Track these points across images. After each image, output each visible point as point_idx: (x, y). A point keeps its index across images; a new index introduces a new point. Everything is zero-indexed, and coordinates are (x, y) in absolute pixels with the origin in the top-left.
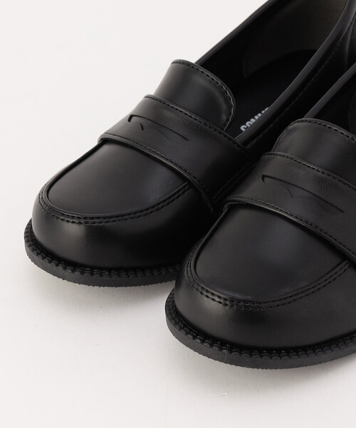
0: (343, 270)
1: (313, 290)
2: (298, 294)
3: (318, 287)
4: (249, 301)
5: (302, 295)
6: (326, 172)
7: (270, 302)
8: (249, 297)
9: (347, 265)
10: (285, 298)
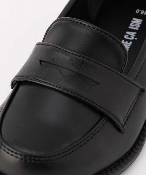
0: (103, 124)
1: (84, 142)
2: (74, 147)
3: (87, 139)
4: (43, 157)
5: (78, 146)
6: (78, 54)
7: (56, 155)
8: (42, 153)
9: (105, 121)
10: (66, 151)
